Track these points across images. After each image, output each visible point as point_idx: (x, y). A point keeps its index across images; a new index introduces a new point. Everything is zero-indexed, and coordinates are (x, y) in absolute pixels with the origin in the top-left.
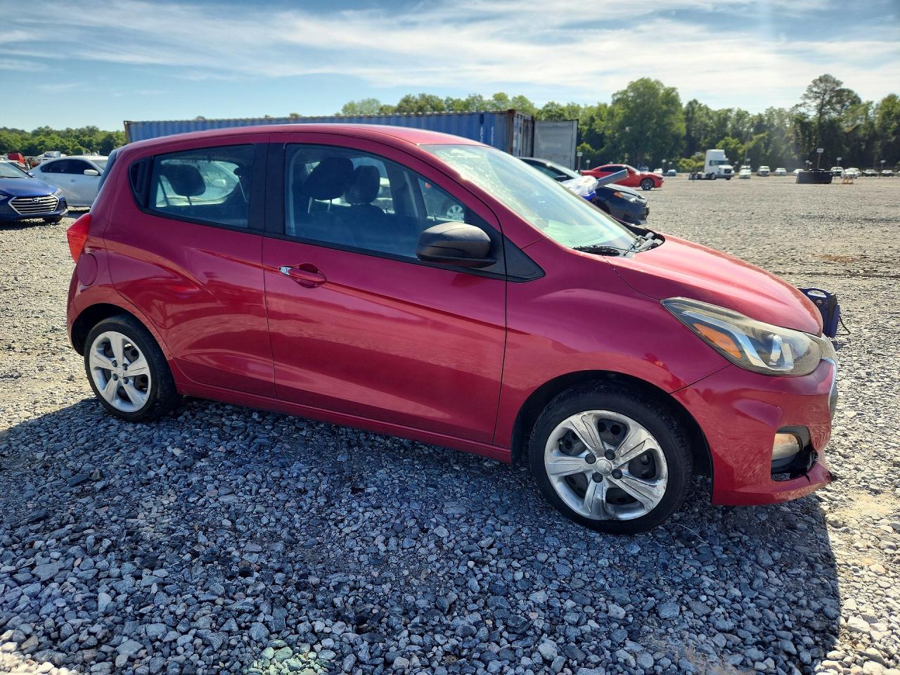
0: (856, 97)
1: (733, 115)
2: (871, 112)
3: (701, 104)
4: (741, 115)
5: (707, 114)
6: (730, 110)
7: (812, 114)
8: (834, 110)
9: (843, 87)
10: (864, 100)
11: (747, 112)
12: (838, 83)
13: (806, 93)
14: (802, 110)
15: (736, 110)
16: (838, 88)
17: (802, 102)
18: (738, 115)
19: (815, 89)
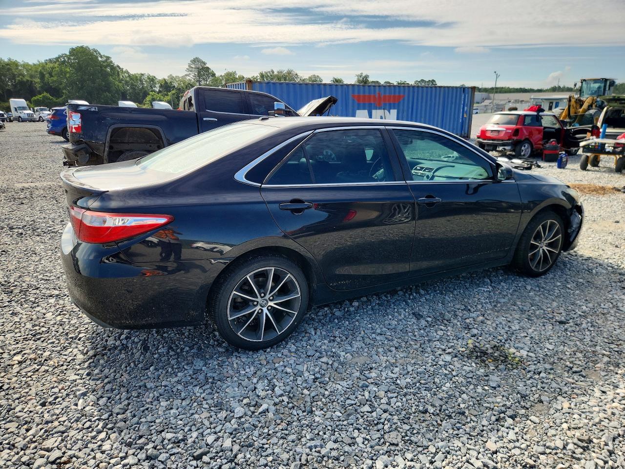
0: (213, 72)
1: (146, 78)
3: (122, 69)
4: (152, 80)
5: (129, 76)
6: (143, 75)
9: (207, 66)
10: (218, 74)
11: (154, 77)
12: (205, 64)
13: (189, 68)
14: (188, 78)
15: (147, 74)
16: (204, 66)
17: (188, 73)
18: (149, 78)
19: (193, 66)
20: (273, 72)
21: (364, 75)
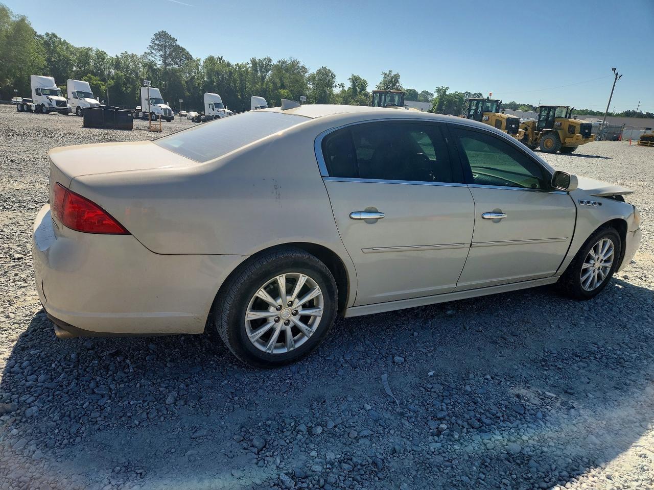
0: (188, 53)
1: (93, 54)
2: (200, 67)
3: (60, 39)
4: (101, 56)
5: (69, 49)
6: (90, 49)
7: (159, 64)
8: (175, 62)
9: (178, 43)
10: (194, 58)
11: (105, 53)
12: (174, 41)
13: (151, 45)
14: (150, 58)
15: (94, 49)
16: (175, 44)
17: (149, 51)
18: (97, 54)
19: (157, 42)
20: (270, 61)
21: (393, 74)
